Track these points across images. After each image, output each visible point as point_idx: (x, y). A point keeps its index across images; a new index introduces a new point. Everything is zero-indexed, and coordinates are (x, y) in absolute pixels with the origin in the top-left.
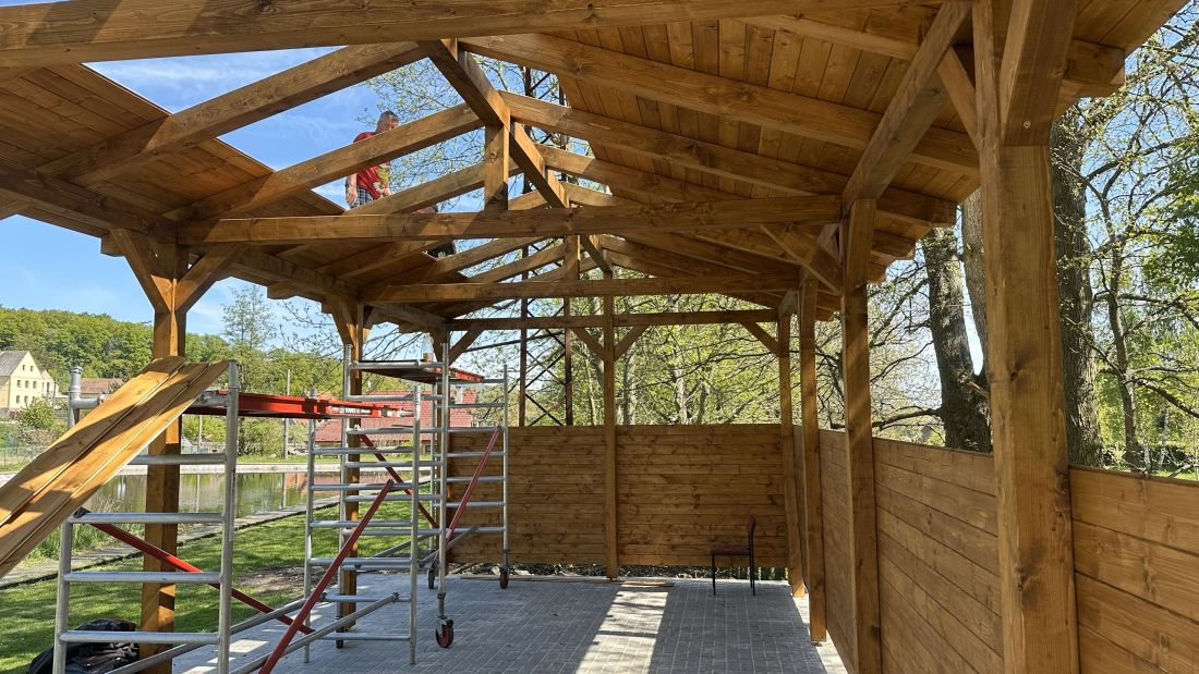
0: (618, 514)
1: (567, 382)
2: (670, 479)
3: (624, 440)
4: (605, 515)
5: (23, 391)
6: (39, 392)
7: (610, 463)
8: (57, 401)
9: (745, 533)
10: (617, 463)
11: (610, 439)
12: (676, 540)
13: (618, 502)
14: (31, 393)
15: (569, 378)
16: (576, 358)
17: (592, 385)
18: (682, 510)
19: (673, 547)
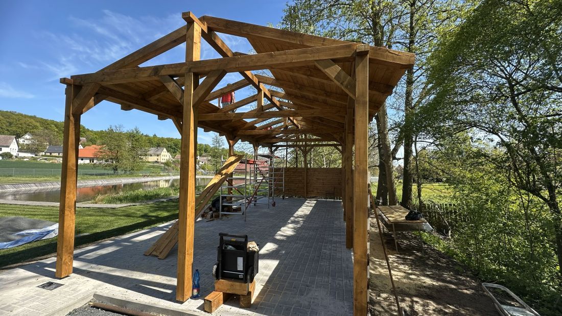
0: (307, 186)
1: (296, 158)
2: (318, 179)
3: (308, 171)
4: (304, 186)
5: (164, 158)
6: (168, 158)
7: (305, 175)
8: (172, 160)
9: (333, 190)
10: (307, 175)
11: (306, 171)
12: (319, 191)
13: (307, 183)
14: (166, 158)
15: (297, 157)
16: (299, 152)
17: (302, 159)
18: (321, 185)
19: (318, 193)
